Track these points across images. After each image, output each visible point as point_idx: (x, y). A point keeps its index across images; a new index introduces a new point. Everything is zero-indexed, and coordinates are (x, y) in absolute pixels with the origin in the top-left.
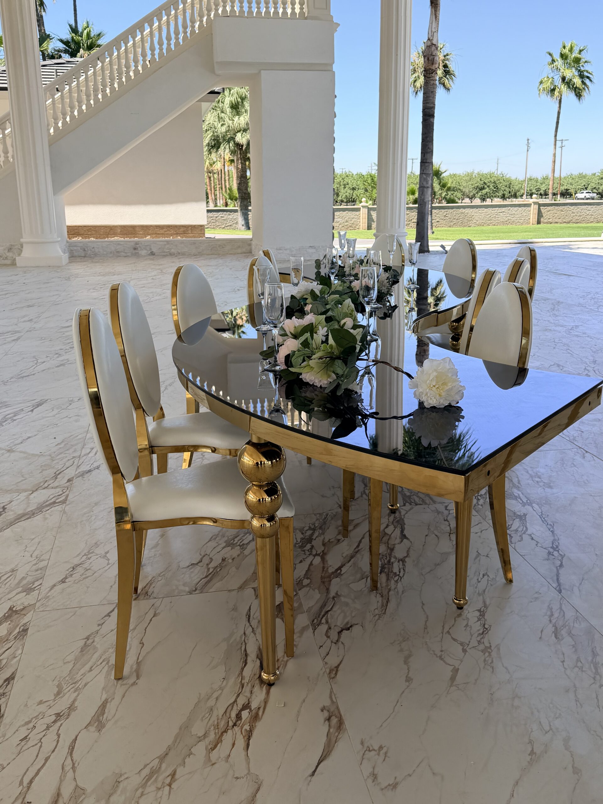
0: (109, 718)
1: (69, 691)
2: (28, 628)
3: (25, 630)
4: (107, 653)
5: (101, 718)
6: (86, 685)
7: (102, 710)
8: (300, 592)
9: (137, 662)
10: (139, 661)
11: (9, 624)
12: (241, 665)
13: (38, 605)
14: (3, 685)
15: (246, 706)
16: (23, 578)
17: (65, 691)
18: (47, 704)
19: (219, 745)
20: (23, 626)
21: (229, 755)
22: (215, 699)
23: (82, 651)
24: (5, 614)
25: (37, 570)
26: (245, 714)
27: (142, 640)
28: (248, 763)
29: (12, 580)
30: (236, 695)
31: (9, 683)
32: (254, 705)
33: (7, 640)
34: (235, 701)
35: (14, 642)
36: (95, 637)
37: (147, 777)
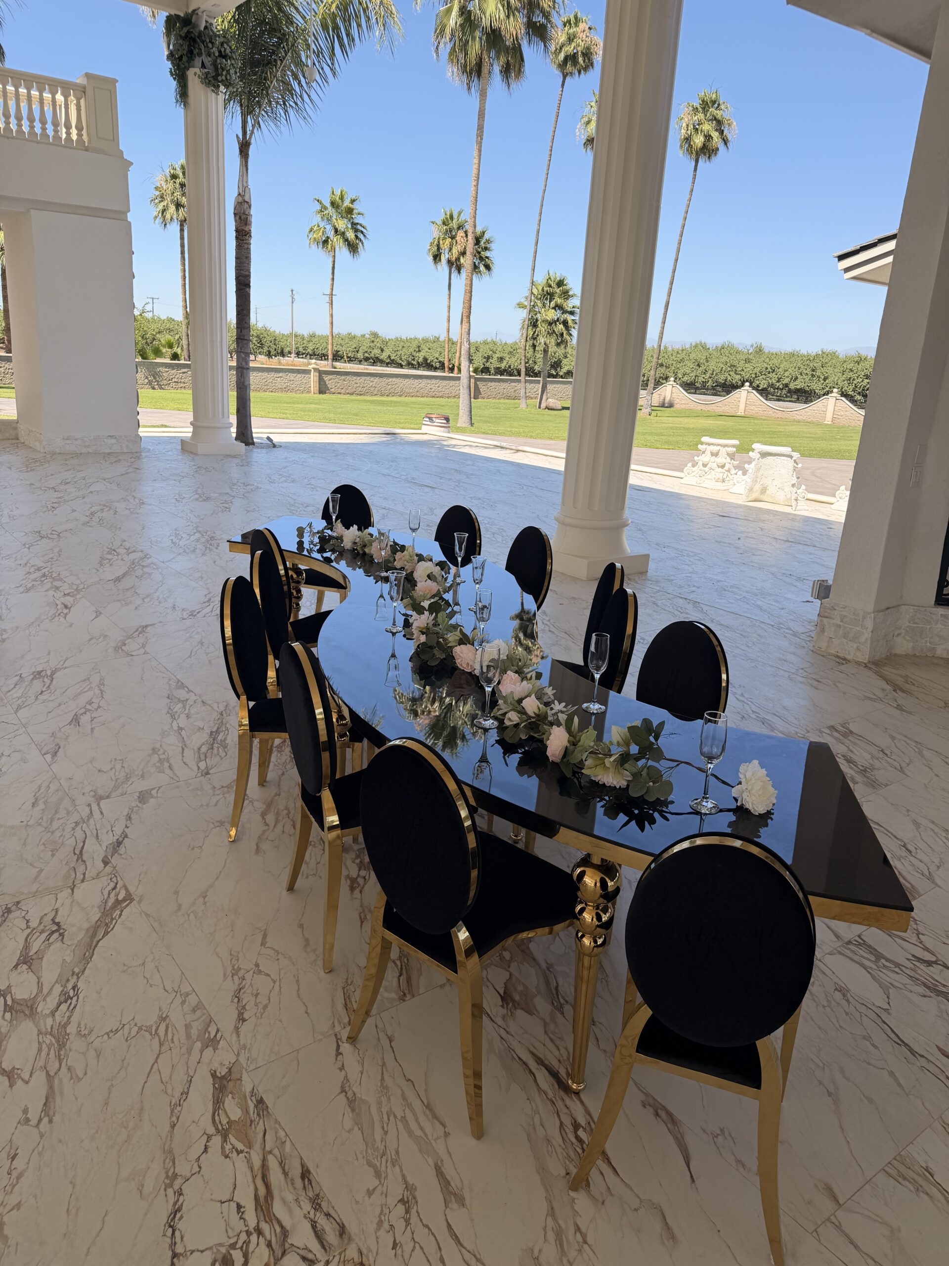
0: (459, 1185)
1: (387, 1167)
2: (261, 1097)
3: (261, 1101)
4: (383, 1105)
5: (451, 1189)
6: (397, 1153)
7: (443, 1178)
8: (512, 969)
9: (426, 1107)
10: (426, 1103)
11: (233, 1098)
12: (531, 1078)
13: (242, 1059)
14: (304, 1184)
15: (576, 1126)
16: (188, 1027)
17: (383, 1168)
18: (378, 1191)
19: (589, 1179)
20: (252, 1096)
21: (609, 1188)
22: (541, 1127)
23: (353, 1110)
24: (214, 1084)
25: (194, 1011)
26: (581, 1133)
27: (405, 1076)
28: (632, 1190)
29: (175, 1032)
30: (555, 1115)
31: (309, 1180)
32: (582, 1121)
33: (251, 1121)
34: (561, 1123)
35: (261, 1122)
36: (349, 1086)
37: (558, 1242)
